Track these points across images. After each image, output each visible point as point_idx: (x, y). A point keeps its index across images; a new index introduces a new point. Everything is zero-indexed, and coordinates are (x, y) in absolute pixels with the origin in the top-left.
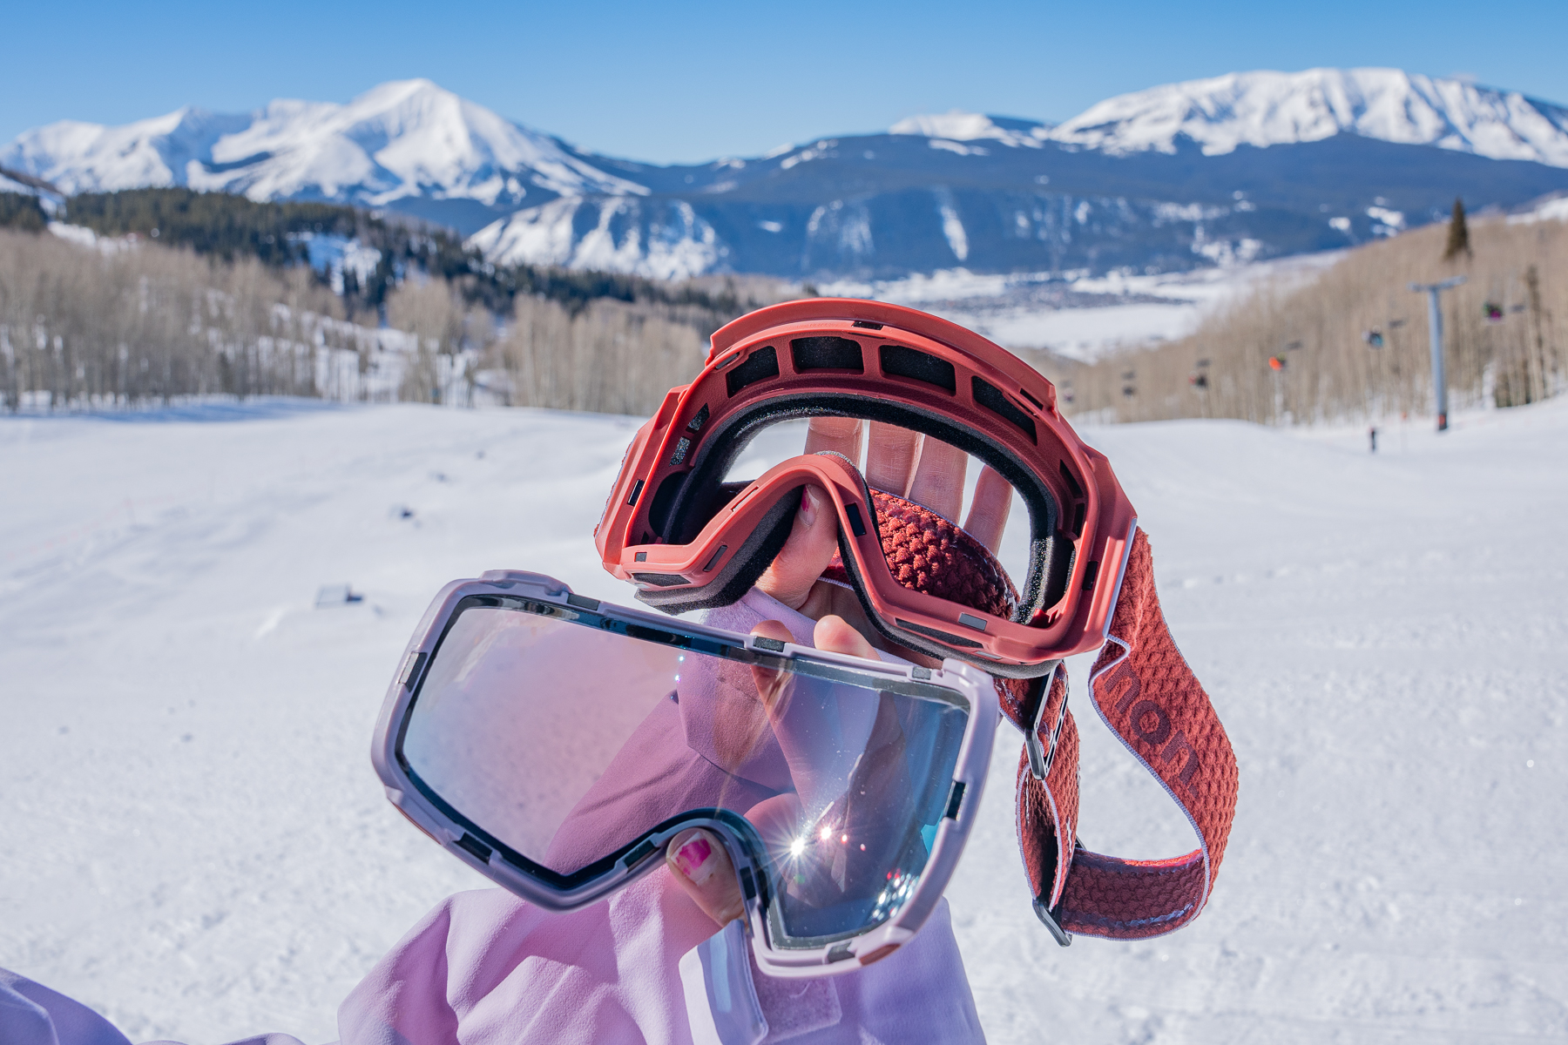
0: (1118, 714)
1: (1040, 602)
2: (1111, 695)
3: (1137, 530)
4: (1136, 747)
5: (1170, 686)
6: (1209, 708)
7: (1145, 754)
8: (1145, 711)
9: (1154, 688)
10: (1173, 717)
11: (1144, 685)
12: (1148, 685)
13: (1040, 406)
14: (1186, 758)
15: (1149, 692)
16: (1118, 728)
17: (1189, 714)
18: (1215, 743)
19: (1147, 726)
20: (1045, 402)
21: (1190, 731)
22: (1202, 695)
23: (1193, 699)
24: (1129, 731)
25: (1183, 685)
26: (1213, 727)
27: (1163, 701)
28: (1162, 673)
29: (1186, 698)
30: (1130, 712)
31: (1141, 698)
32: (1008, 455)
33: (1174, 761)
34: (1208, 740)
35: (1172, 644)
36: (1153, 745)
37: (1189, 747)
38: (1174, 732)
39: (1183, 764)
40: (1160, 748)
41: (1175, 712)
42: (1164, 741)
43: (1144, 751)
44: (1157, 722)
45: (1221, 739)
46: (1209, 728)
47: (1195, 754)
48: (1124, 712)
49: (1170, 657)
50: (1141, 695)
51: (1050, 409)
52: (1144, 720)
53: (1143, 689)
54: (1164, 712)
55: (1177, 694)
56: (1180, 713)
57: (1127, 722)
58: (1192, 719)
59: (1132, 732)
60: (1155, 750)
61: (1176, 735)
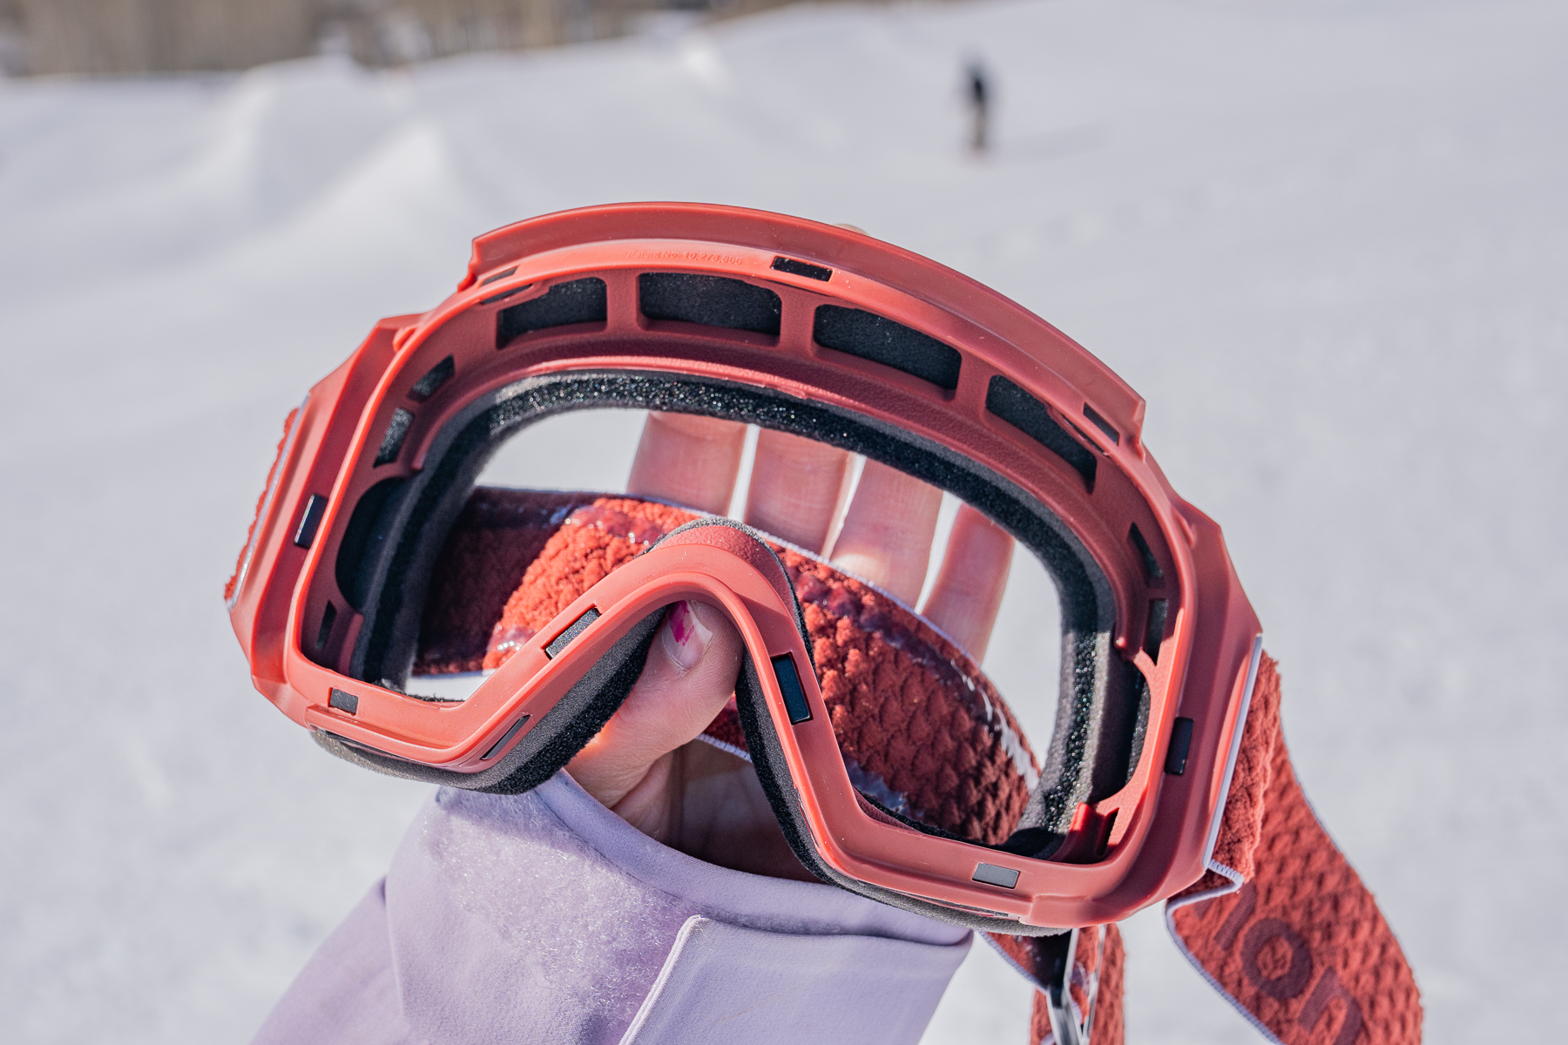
0: (1219, 950)
1: (1083, 787)
2: (1205, 921)
3: (1262, 657)
4: (1255, 1008)
5: (1309, 887)
6: (1376, 918)
7: (1271, 1020)
8: (1266, 939)
9: (1281, 896)
10: (1315, 944)
11: (1262, 892)
12: (1269, 891)
13: (1114, 435)
14: (1341, 1017)
15: (1272, 904)
16: (1221, 979)
17: (1342, 935)
18: (1388, 975)
19: (1271, 966)
20: (1124, 428)
21: (1346, 965)
22: (1364, 896)
23: (1349, 905)
24: (1240, 983)
25: (1332, 883)
26: (1384, 948)
27: (1297, 917)
28: (1294, 867)
29: (1336, 904)
30: (1240, 945)
31: (1260, 915)
32: (1039, 511)
33: (1321, 1025)
34: (1377, 974)
35: (1310, 815)
36: (1284, 1003)
37: (1346, 992)
38: (1320, 971)
39: (1337, 1027)
40: (1297, 1006)
41: (1317, 935)
42: (1302, 992)
43: (1268, 1014)
44: (1289, 956)
45: (1397, 967)
46: (1376, 951)
47: (1355, 1005)
48: (1229, 948)
49: (1307, 838)
50: (1258, 910)
51: (1132, 442)
52: (1265, 956)
53: (1261, 900)
54: (1299, 935)
55: (1322, 900)
56: (1328, 934)
57: (1236, 964)
58: (1349, 944)
59: (1246, 982)
60: (1287, 1011)
61: (1323, 978)
